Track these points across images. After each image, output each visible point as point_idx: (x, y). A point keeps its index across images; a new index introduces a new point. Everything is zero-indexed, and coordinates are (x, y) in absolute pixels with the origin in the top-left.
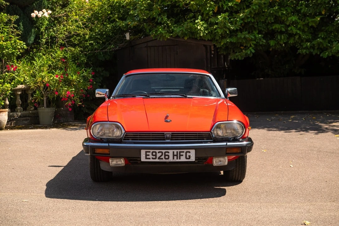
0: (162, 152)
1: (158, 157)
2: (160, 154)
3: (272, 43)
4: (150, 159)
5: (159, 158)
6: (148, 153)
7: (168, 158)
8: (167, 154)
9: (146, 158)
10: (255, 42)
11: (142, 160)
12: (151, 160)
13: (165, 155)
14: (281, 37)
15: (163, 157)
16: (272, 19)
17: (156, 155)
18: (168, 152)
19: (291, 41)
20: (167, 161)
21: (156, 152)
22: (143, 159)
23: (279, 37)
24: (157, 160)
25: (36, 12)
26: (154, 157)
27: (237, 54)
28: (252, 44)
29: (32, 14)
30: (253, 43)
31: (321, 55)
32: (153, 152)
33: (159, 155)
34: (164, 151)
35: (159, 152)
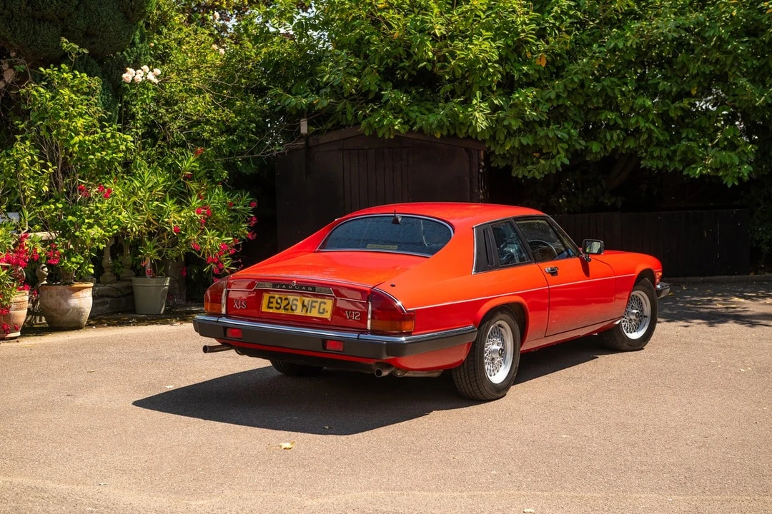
3: (595, 147)
10: (566, 146)
14: (612, 137)
16: (601, 101)
19: (631, 144)
23: (608, 137)
25: (131, 70)
27: (530, 167)
28: (561, 150)
29: (124, 76)
30: (561, 148)
31: (685, 173)
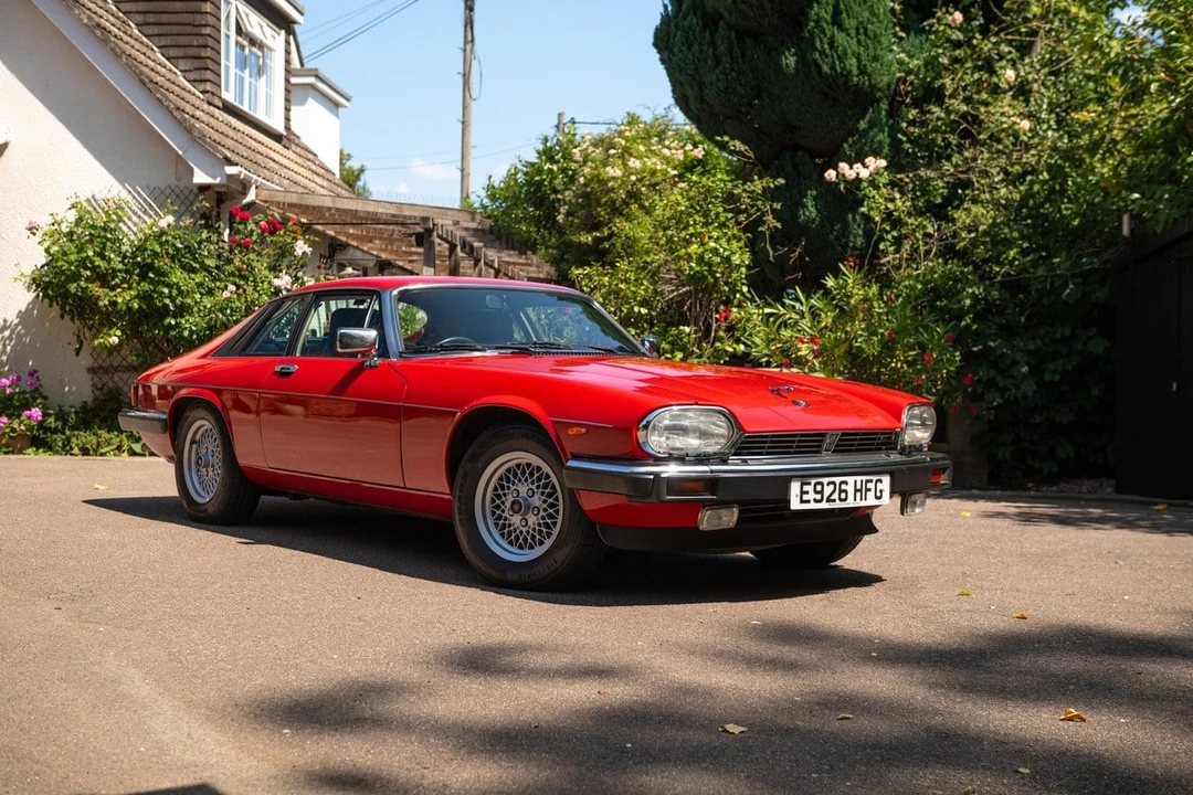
0: (834, 483)
1: (826, 495)
2: (832, 487)
4: (808, 501)
5: (829, 500)
6: (806, 488)
7: (845, 499)
8: (843, 487)
9: (802, 501)
11: (792, 508)
12: (813, 506)
13: (841, 491)
15: (835, 496)
17: (822, 492)
18: (846, 483)
20: (843, 505)
21: (822, 484)
22: (795, 505)
24: (824, 505)
26: (818, 497)
32: (816, 484)
33: (828, 490)
34: (838, 480)
35: (829, 484)
